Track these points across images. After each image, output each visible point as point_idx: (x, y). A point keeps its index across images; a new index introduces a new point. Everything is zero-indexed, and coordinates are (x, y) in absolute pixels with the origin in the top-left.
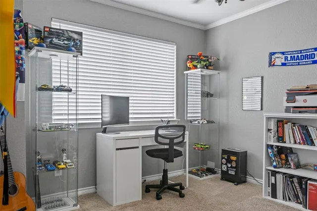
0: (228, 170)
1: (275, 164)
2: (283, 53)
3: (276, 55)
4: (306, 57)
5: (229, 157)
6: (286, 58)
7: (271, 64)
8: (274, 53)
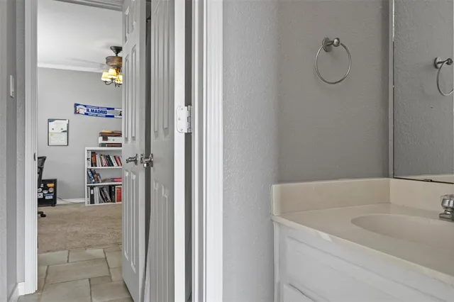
0: (44, 197)
1: (93, 181)
2: (85, 106)
3: (80, 106)
4: (101, 112)
5: (45, 185)
6: (88, 110)
7: (76, 112)
8: (78, 105)
